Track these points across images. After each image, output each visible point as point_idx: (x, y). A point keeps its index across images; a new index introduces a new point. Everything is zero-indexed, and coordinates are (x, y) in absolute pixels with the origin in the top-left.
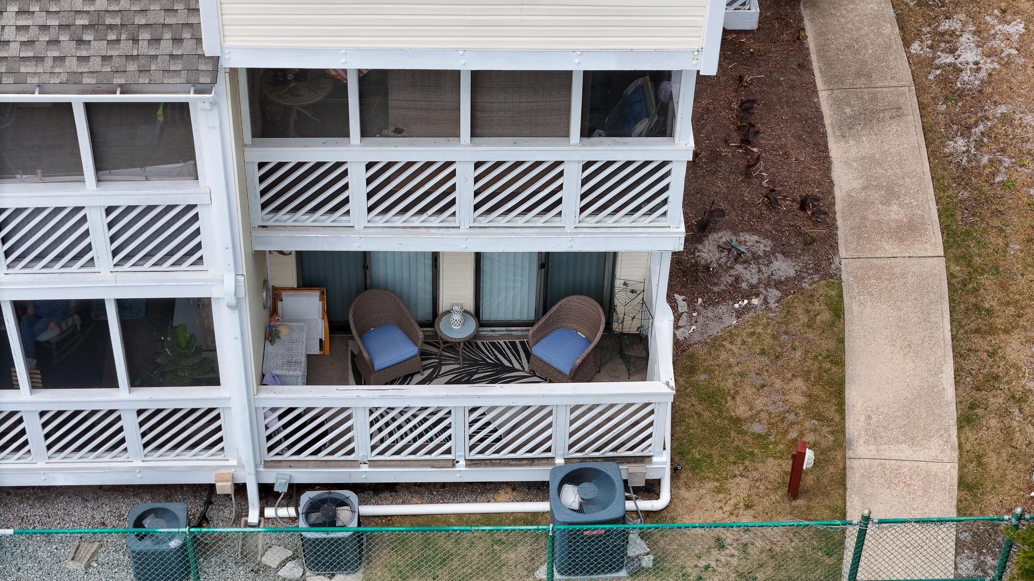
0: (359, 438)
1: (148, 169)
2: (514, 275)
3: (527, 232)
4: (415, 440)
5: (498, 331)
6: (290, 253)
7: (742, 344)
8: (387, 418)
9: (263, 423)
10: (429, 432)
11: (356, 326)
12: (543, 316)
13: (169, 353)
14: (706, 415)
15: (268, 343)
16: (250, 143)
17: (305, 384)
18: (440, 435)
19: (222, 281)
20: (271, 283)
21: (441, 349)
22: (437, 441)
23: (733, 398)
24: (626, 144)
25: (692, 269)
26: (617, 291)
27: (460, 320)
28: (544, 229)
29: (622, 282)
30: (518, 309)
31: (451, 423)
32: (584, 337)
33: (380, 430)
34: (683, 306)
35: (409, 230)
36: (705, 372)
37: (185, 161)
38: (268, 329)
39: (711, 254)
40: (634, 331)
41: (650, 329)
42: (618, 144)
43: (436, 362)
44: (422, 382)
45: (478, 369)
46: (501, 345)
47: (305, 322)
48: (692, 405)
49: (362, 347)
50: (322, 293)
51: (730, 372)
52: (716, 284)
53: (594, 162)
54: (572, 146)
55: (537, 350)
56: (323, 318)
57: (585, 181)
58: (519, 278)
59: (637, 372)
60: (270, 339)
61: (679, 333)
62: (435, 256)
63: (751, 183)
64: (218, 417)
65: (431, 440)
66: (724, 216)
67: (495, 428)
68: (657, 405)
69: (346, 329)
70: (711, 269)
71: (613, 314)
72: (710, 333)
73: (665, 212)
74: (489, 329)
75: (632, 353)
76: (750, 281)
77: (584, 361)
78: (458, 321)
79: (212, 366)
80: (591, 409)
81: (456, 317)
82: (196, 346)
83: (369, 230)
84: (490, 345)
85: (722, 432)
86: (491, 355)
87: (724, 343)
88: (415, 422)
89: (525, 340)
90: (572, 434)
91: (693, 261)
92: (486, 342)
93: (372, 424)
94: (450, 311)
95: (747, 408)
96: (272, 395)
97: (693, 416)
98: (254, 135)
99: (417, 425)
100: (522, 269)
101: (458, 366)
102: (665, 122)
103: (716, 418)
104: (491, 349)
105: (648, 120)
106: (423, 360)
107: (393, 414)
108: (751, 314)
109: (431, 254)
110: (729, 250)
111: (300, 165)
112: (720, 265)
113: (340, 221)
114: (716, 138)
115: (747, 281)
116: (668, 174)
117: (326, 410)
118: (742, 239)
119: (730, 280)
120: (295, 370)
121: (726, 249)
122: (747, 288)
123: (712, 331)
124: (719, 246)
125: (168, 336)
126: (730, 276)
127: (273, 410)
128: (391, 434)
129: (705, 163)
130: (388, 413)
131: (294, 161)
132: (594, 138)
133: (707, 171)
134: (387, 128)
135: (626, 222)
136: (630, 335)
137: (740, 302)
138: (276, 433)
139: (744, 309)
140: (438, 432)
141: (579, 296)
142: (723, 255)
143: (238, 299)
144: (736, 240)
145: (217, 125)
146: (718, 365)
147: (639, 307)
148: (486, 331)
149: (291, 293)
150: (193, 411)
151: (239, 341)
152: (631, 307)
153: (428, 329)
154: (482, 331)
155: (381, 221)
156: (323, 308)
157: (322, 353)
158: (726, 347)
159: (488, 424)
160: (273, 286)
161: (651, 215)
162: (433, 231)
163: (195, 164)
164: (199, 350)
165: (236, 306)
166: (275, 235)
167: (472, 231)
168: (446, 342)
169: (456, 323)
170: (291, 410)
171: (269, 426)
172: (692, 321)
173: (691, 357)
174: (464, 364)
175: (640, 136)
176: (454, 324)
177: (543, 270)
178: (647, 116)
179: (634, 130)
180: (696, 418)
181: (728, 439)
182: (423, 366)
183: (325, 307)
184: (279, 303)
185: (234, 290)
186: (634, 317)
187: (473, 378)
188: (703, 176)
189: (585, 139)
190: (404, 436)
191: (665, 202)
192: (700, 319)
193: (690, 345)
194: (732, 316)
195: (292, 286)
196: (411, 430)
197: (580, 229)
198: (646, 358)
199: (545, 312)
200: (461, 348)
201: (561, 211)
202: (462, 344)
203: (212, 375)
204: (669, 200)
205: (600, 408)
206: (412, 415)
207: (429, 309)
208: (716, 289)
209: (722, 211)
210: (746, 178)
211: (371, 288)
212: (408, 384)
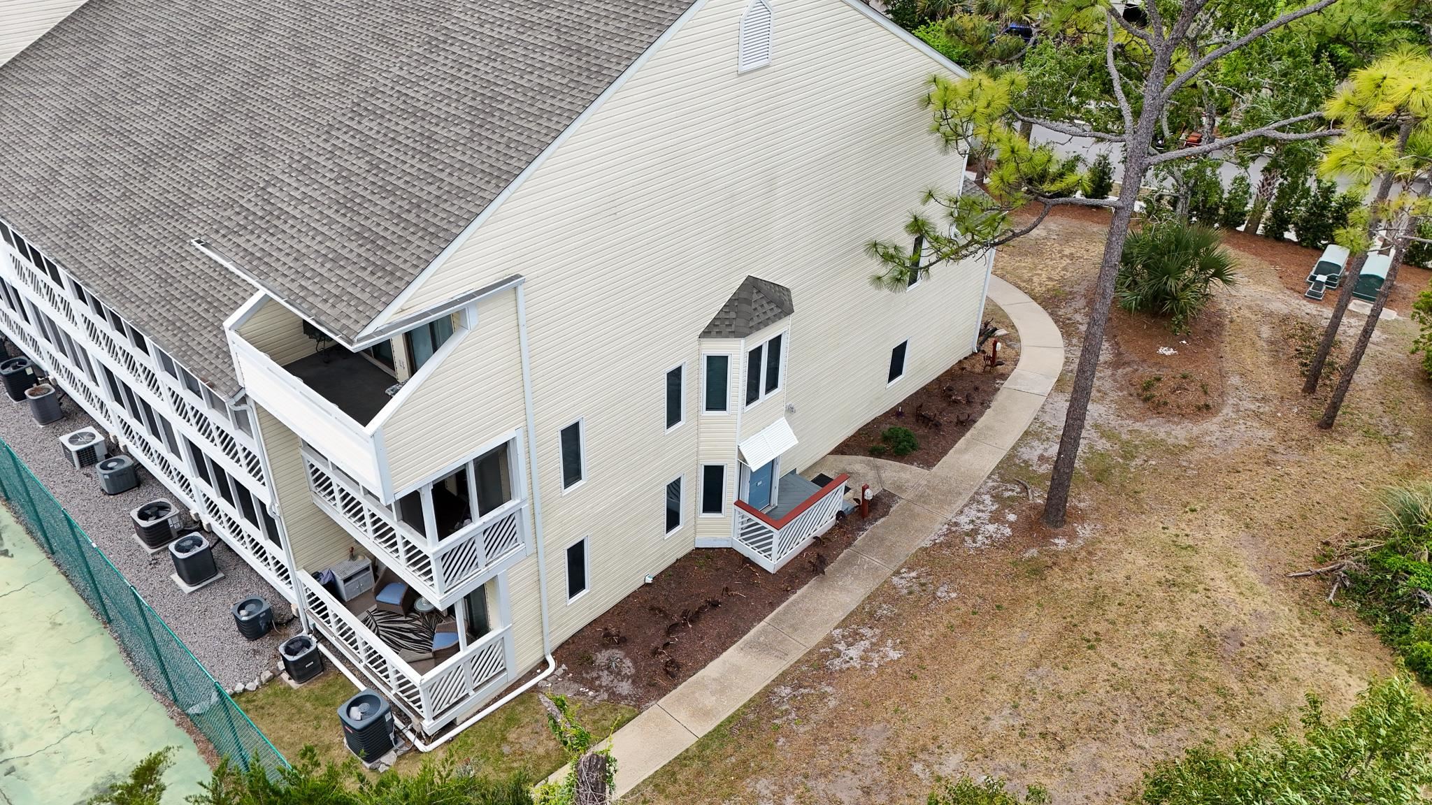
76: (602, 683)
95: (516, 737)
108: (582, 697)
118: (624, 661)
119: (594, 675)
122: (596, 685)
137: (585, 689)
139: (582, 692)
144: (621, 659)
194: (573, 692)
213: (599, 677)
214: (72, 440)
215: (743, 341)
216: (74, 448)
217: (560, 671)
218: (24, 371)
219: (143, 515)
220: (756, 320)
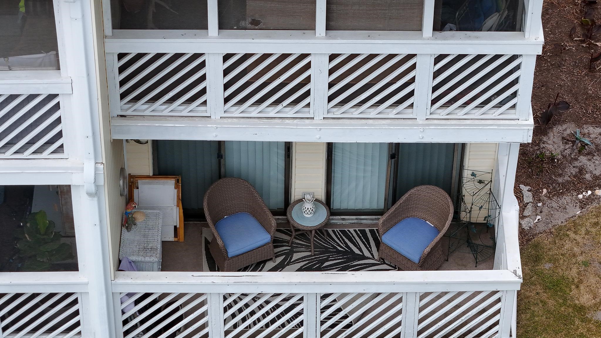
0: (213, 323)
1: (11, 59)
2: (365, 164)
3: (379, 123)
4: (267, 326)
5: (349, 219)
6: (147, 142)
7: (586, 234)
8: (241, 304)
9: (120, 308)
10: (281, 318)
11: (210, 214)
12: (392, 205)
13: (28, 239)
14: (551, 303)
15: (124, 229)
16: (111, 34)
17: (160, 270)
18: (292, 321)
19: (82, 169)
20: (128, 171)
21: (293, 237)
22: (289, 327)
23: (577, 287)
24: (477, 38)
25: (537, 160)
26: (465, 181)
27: (312, 208)
28: (396, 120)
29: (470, 172)
30: (368, 198)
31: (303, 309)
32: (433, 226)
33: (233, 316)
34: (528, 197)
35: (263, 120)
36: (550, 261)
37: (47, 52)
38: (124, 216)
39: (556, 146)
40: (481, 220)
41: (497, 219)
42: (469, 38)
43: (288, 250)
44: (274, 269)
45: (329, 257)
46: (351, 234)
47: (159, 209)
48: (538, 293)
49: (216, 235)
50: (178, 181)
51: (574, 260)
52: (560, 175)
53: (446, 56)
54: (424, 39)
55: (386, 239)
56: (178, 206)
57: (436, 74)
58: (369, 168)
59: (484, 261)
60: (127, 225)
61: (524, 222)
62: (288, 147)
63: (595, 77)
64: (75, 302)
65: (283, 326)
66: (568, 108)
67: (346, 314)
68: (505, 293)
69: (201, 217)
70: (556, 160)
71: (461, 203)
72: (554, 222)
73: (515, 105)
74: (339, 217)
75: (478, 242)
76: (594, 173)
77: (432, 249)
78: (309, 209)
79: (70, 252)
80: (439, 297)
81: (308, 206)
82: (55, 232)
83: (225, 121)
84: (340, 233)
85: (566, 320)
86: (342, 243)
87: (568, 232)
88: (267, 308)
89: (375, 229)
90: (420, 321)
91: (538, 152)
92: (337, 230)
93: (225, 310)
94: (302, 199)
95: (590, 296)
96: (129, 281)
97: (538, 304)
98: (114, 27)
99: (270, 311)
100: (372, 160)
101: (309, 254)
102: (515, 16)
103: (561, 306)
104: (341, 237)
105: (498, 15)
106: (275, 247)
107: (246, 300)
108: (595, 204)
109: (284, 145)
110: (574, 142)
111: (159, 56)
112: (564, 157)
113: (197, 111)
114: (560, 33)
115: (591, 172)
116: (518, 67)
117: (181, 296)
118: (586, 131)
119: (574, 171)
120: (151, 256)
121: (571, 141)
122: (591, 179)
123: (557, 221)
124: (563, 138)
125: (27, 223)
126: (574, 167)
127: (130, 295)
128: (244, 320)
129: (550, 57)
130: (241, 299)
131: (153, 52)
132: (445, 32)
133: (552, 65)
134: (245, 19)
135: (477, 114)
136: (477, 224)
137: (584, 193)
138: (132, 318)
139: (587, 199)
140: (290, 318)
141: (428, 186)
142: (567, 146)
143: (97, 187)
144: (580, 132)
145: (79, 16)
146: (562, 255)
147: (486, 198)
148: (337, 220)
149: (147, 180)
150: (51, 295)
151: (98, 228)
152: (479, 197)
153: (280, 217)
154: (332, 219)
155: (237, 111)
156: (178, 196)
157: (176, 239)
158: (570, 236)
159: (339, 310)
160: (129, 174)
161: (500, 107)
162: (287, 121)
163: (57, 55)
164: (58, 236)
165: (95, 194)
166: (133, 124)
167: (326, 121)
168: (297, 230)
169: (308, 211)
170: (146, 295)
171: (125, 311)
172: (537, 211)
173: (536, 246)
174: (315, 251)
175: (490, 30)
176: (306, 213)
177: (393, 160)
178: (498, 11)
179: (484, 25)
180: (541, 305)
181: (572, 326)
182: (275, 254)
183: (180, 194)
184: (135, 191)
185: (93, 178)
186: (482, 207)
187: (324, 265)
188: (548, 70)
189: (437, 33)
190: (257, 322)
191: (514, 95)
192: (545, 210)
193: (536, 235)
194: (576, 206)
195: (148, 174)
196: (264, 316)
197: (432, 120)
198: (493, 247)
199: (394, 202)
200: (313, 236)
201: (413, 103)
202: (313, 232)
203: (69, 261)
204: (519, 93)
205: (448, 296)
206: (265, 302)
207: (281, 197)
208: (560, 180)
209: (567, 103)
210: (590, 71)
211: (225, 176)
212: (260, 271)
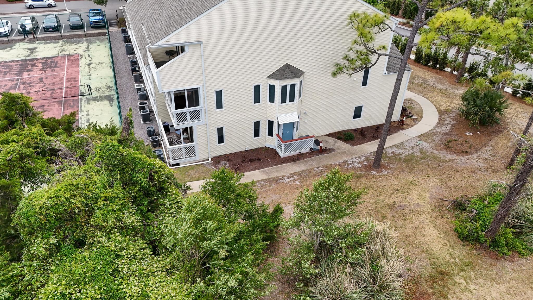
213: (219, 166)
214: (137, 86)
215: (279, 81)
216: (136, 87)
217: (211, 162)
218: (136, 69)
219: (140, 104)
220: (285, 76)
